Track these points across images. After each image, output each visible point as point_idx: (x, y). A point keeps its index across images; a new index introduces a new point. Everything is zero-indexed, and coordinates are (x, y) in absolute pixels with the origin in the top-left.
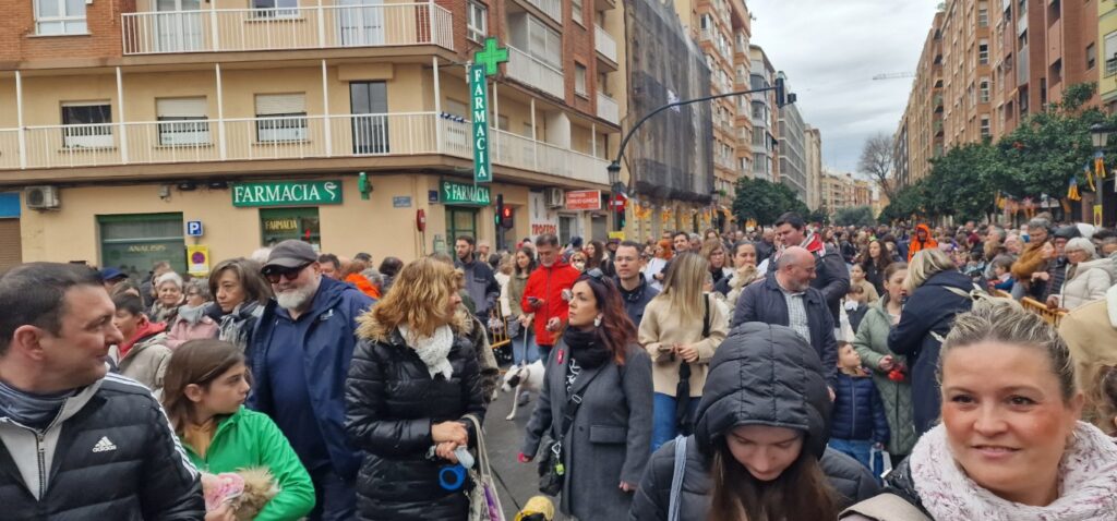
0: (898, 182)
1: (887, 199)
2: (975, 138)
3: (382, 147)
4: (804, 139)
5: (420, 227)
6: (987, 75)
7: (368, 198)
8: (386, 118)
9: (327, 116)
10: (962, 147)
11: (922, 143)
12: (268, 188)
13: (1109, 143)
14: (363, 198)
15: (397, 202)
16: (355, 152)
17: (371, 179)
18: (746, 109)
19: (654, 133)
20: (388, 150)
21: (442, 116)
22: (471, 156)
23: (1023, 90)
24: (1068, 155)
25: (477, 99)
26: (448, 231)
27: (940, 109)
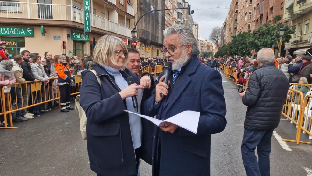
0: (222, 44)
1: (218, 49)
2: (246, 30)
3: (50, 17)
4: (193, 27)
5: (64, 47)
6: (251, 10)
7: (44, 35)
8: (51, 6)
9: (28, 3)
10: (242, 33)
11: (230, 31)
12: (4, 29)
13: (284, 34)
14: (42, 35)
15: (55, 38)
16: (39, 17)
17: (45, 28)
18: (175, 15)
19: (145, 20)
20: (52, 18)
21: (73, 7)
22: (83, 23)
23: (261, 16)
24: (272, 37)
25: (86, 2)
26: (73, 49)
27: (236, 20)
